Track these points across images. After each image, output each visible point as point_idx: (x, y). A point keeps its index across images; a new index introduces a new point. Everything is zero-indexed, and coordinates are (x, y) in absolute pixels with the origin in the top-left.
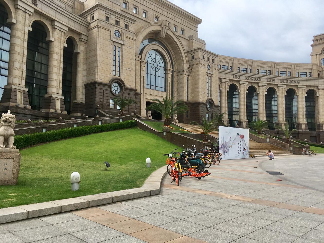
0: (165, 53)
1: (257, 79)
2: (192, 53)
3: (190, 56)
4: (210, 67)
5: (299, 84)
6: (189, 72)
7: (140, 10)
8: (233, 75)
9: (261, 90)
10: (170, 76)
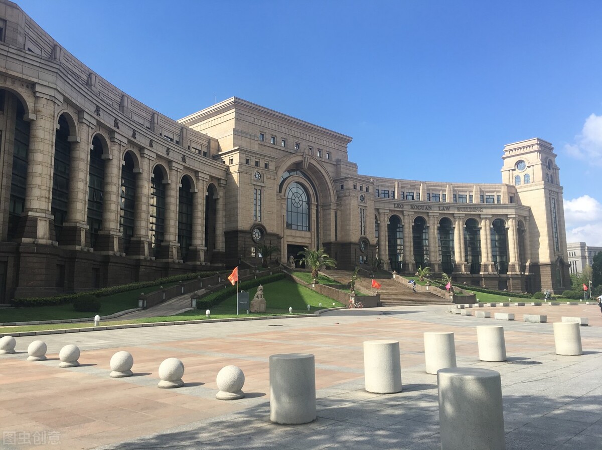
0: (307, 185)
1: (426, 208)
2: (339, 181)
3: (339, 185)
4: (362, 198)
5: (482, 213)
6: (337, 205)
7: (279, 140)
8: (395, 204)
9: (431, 222)
10: (314, 211)
